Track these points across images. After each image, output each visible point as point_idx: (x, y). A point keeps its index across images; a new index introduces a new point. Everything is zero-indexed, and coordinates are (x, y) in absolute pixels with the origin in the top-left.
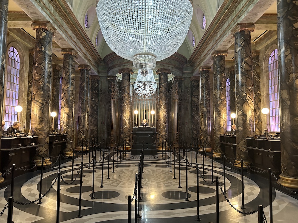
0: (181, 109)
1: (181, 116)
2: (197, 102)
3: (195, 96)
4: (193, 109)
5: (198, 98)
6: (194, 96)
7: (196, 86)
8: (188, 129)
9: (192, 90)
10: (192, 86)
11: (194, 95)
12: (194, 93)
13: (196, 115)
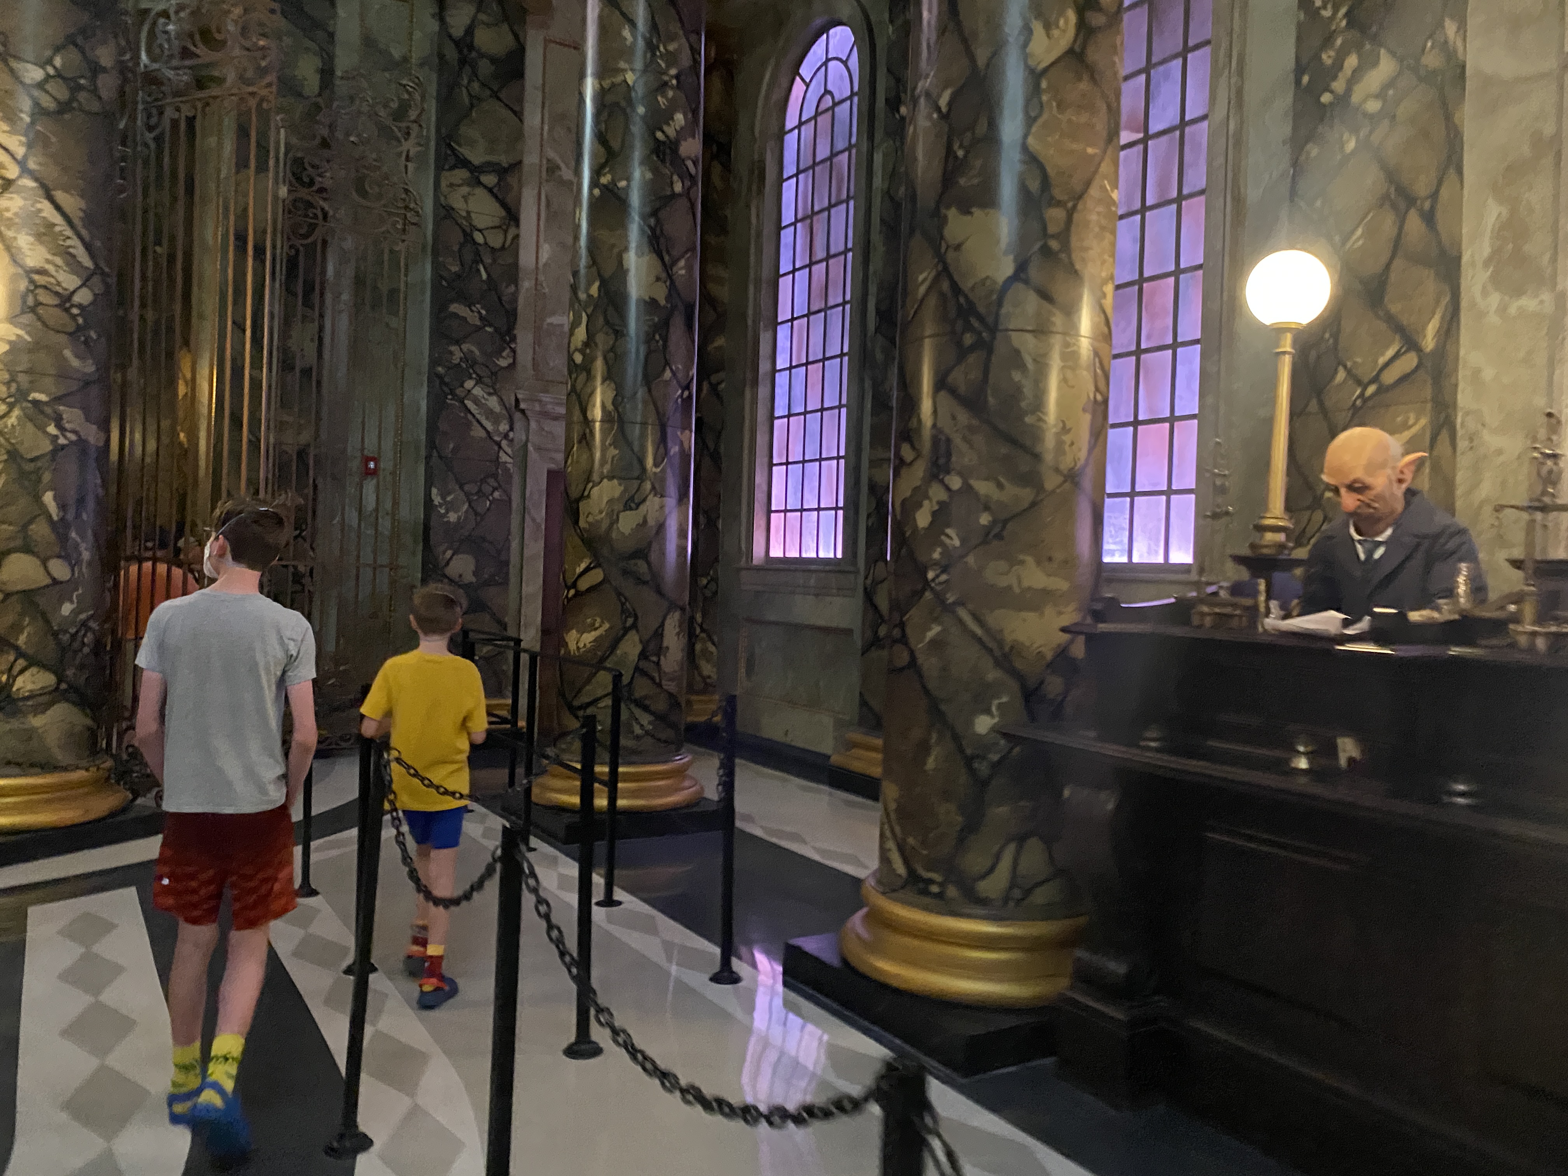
0: (309, 289)
1: (307, 372)
2: (496, 240)
3: (476, 172)
4: (455, 308)
5: (509, 200)
6: (464, 163)
7: (493, 60)
8: (385, 524)
9: (446, 100)
10: (451, 54)
11: (465, 152)
12: (463, 130)
13: (479, 381)
